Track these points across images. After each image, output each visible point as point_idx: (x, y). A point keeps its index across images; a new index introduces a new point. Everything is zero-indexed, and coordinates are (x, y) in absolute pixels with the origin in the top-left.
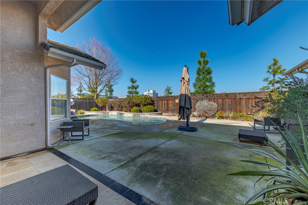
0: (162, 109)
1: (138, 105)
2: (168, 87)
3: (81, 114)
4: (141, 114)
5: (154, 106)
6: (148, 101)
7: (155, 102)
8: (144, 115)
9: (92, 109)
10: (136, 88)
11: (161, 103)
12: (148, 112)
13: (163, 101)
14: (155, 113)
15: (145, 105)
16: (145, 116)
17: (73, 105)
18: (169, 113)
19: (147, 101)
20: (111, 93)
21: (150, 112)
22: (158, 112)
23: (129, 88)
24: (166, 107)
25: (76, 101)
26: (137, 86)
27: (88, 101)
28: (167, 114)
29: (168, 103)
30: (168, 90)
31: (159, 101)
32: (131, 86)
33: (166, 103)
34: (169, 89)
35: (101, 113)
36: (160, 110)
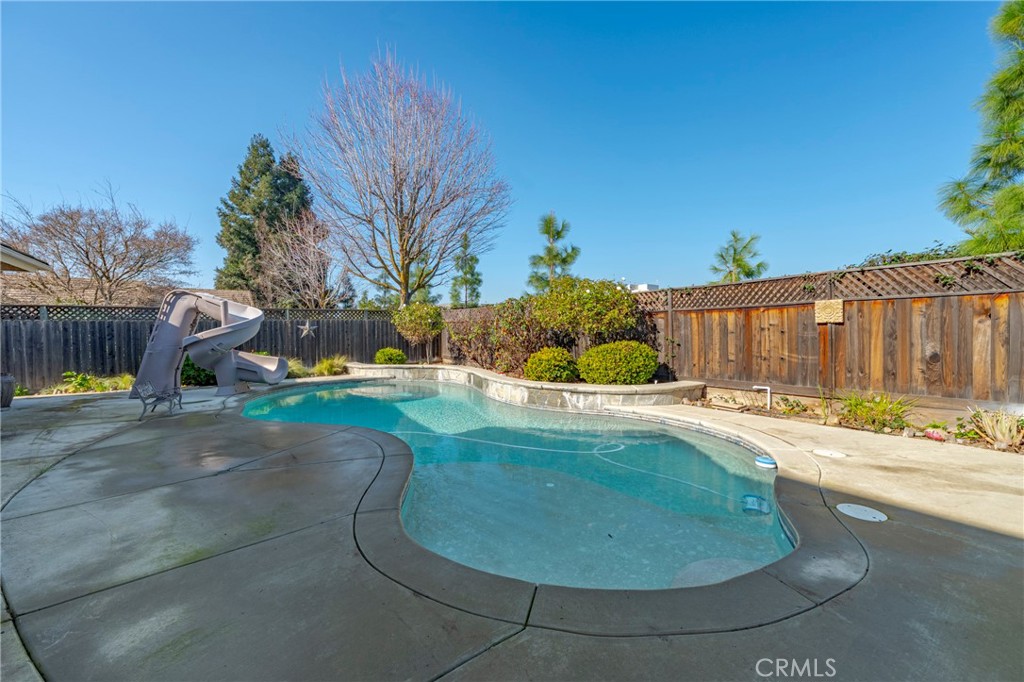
0: (707, 362)
1: (565, 340)
2: (737, 240)
3: (336, 374)
4: (573, 392)
5: (654, 345)
6: (614, 314)
7: (660, 322)
8: (591, 398)
9: (378, 354)
10: (564, 261)
11: (702, 324)
12: (615, 381)
13: (716, 315)
14: (656, 386)
15: (599, 339)
16: (591, 408)
17: (307, 336)
18: (759, 391)
19: (610, 314)
20: (474, 290)
21: (625, 382)
22: (675, 380)
23: (536, 261)
24: (732, 349)
25: (318, 322)
26: (570, 250)
27: (366, 319)
28: (743, 398)
29: (747, 326)
30: (735, 253)
31: (681, 317)
32: (542, 253)
33: (731, 327)
34: (739, 246)
35: (406, 372)
36: (691, 372)
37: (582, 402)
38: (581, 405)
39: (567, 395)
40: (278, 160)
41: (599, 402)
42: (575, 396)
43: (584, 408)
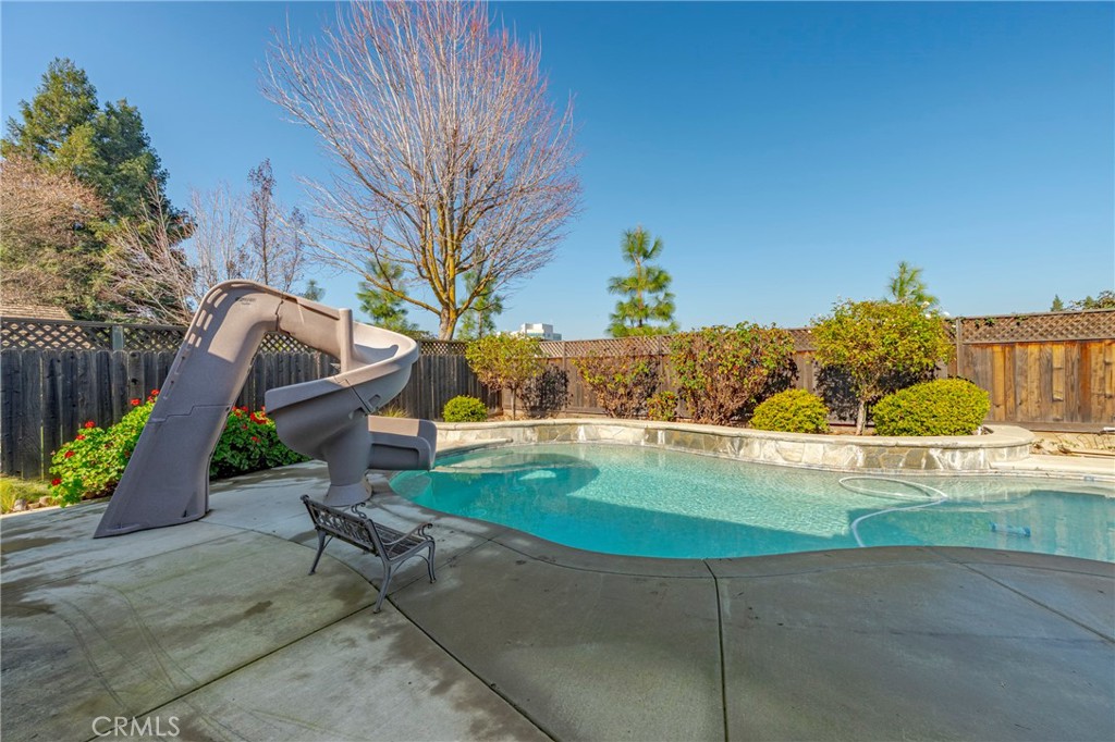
0: (1018, 403)
8: (971, 454)
16: (972, 468)
24: (1059, 387)
29: (1083, 361)
31: (976, 351)
33: (1058, 362)
35: (529, 432)
36: (993, 415)
37: (958, 461)
38: (957, 464)
39: (935, 453)
40: (102, 107)
41: (981, 459)
42: (948, 454)
43: (963, 468)
